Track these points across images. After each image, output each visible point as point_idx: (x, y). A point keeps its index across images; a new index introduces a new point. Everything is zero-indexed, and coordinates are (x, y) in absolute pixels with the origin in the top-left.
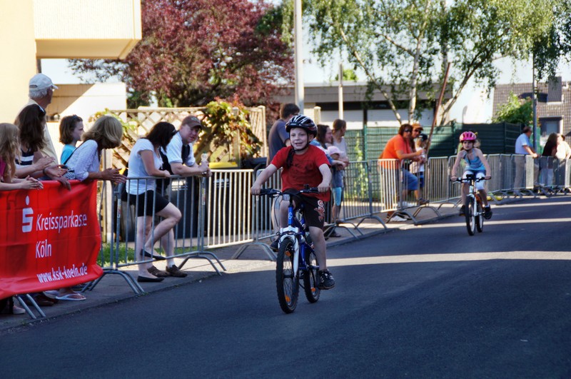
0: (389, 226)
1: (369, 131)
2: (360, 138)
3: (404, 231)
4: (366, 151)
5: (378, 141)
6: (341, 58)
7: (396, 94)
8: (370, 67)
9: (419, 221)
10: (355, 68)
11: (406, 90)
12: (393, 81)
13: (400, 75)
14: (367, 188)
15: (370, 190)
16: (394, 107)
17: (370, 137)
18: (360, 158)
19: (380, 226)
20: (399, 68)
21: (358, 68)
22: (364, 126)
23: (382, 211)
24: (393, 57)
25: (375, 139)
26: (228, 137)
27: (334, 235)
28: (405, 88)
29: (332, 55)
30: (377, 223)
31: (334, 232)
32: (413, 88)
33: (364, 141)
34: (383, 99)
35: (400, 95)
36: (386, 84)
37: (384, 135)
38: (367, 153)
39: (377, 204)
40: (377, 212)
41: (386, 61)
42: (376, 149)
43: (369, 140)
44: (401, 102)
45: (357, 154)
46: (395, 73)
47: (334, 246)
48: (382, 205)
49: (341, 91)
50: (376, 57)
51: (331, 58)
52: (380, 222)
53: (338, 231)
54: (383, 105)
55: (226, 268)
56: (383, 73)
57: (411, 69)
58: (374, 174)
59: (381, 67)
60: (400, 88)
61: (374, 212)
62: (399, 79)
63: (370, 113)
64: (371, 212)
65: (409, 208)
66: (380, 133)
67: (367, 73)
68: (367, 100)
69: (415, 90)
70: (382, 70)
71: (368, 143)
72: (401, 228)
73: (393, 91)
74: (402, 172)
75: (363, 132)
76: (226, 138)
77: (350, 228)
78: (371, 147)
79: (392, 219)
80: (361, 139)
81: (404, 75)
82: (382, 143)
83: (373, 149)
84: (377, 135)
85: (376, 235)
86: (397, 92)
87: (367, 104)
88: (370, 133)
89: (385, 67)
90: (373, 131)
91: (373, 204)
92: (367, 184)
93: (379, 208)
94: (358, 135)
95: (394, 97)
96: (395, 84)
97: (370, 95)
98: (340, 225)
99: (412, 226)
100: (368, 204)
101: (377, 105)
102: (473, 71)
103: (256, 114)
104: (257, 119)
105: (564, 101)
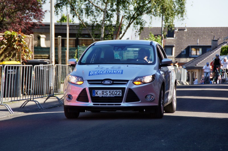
6: (67, 11)
10: (73, 17)
12: (93, 24)
24: (93, 12)
29: (62, 9)
49: (68, 28)
51: (62, 11)
59: (87, 17)
67: (80, 19)
69: (104, 28)
101: (83, 36)
102: (133, 21)
103: (29, 38)
104: (29, 41)
105: (175, 38)
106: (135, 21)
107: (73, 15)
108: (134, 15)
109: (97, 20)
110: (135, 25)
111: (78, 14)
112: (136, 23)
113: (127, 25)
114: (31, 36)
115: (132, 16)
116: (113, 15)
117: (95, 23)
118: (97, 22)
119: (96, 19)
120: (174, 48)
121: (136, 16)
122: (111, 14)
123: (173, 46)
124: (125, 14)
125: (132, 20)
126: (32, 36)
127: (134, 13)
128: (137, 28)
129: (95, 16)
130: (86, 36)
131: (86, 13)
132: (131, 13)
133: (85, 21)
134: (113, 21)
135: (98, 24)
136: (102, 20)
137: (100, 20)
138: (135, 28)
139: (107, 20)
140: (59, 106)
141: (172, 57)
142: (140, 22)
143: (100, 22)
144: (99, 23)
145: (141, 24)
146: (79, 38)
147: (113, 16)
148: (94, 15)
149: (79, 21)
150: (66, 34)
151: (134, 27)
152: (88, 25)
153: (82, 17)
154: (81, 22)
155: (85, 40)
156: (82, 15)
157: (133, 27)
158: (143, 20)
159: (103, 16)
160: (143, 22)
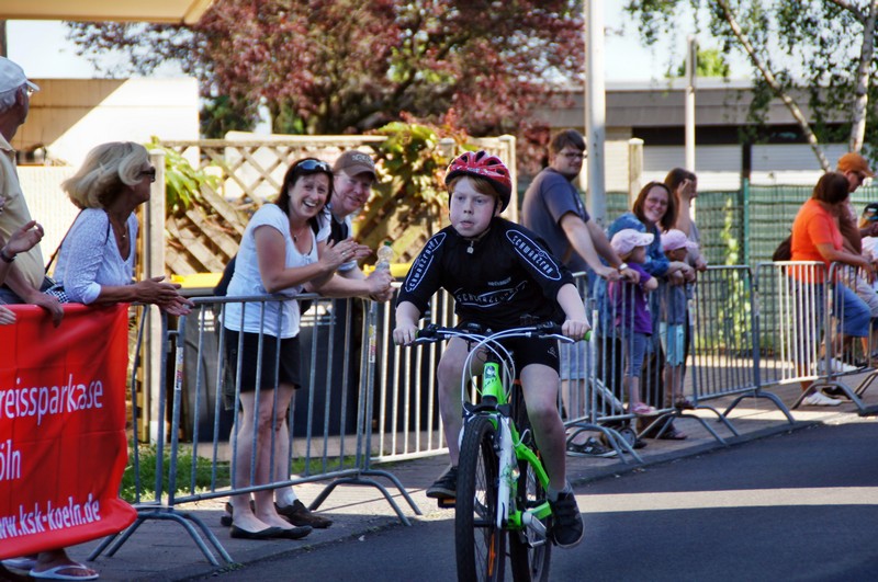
0: (798, 416)
1: (754, 194)
2: (733, 209)
3: (834, 427)
4: (746, 239)
5: (776, 216)
7: (821, 109)
8: (761, 47)
9: (870, 405)
10: (727, 49)
11: (846, 100)
12: (815, 80)
13: (831, 66)
14: (749, 326)
15: (755, 330)
16: (813, 138)
17: (757, 207)
18: (734, 256)
19: (778, 415)
20: (829, 50)
21: (734, 50)
22: (742, 183)
23: (783, 381)
24: (814, 24)
25: (768, 212)
26: (429, 206)
27: (669, 435)
28: (842, 96)
30: (772, 409)
31: (670, 428)
32: (860, 95)
33: (742, 216)
34: (789, 120)
35: (831, 112)
36: (796, 86)
37: (791, 203)
38: (749, 244)
39: (771, 364)
40: (771, 382)
41: (798, 32)
42: (770, 235)
43: (756, 213)
44: (835, 127)
45: (726, 246)
46: (820, 62)
47: (669, 461)
48: (783, 365)
49: (691, 100)
50: (774, 24)
52: (779, 407)
53: (679, 426)
54: (790, 134)
55: (420, 509)
56: (793, 62)
57: (856, 52)
58: (764, 294)
59: (787, 48)
60: (831, 95)
61: (763, 383)
62: (827, 75)
63: (758, 151)
64: (757, 382)
65: (847, 374)
66: (780, 199)
67: (755, 62)
68: (753, 122)
69: (865, 99)
70: (790, 53)
71: (752, 221)
72: (826, 422)
73: (815, 102)
74: (830, 292)
75: (740, 195)
76: (426, 208)
77: (708, 419)
78: (759, 230)
79: (808, 400)
80: (737, 212)
81: (840, 65)
82: (784, 221)
83: (762, 235)
84: (773, 204)
85: (767, 437)
86: (824, 104)
87: (753, 132)
88: (758, 198)
89: (796, 48)
90: (764, 194)
91: (762, 364)
92: (749, 317)
93: (776, 373)
94: (729, 203)
95: (818, 116)
96: (818, 86)
97: (760, 112)
98: (685, 412)
99: (854, 418)
100: (751, 363)
101: (774, 135)
114: (503, 146)
118: (835, 71)
119: (828, 57)
130: (786, 135)
136: (855, 60)
137: (847, 62)
143: (848, 69)
146: (755, 147)
150: (682, 131)
153: (764, 49)
154: (758, 72)
156: (765, 41)
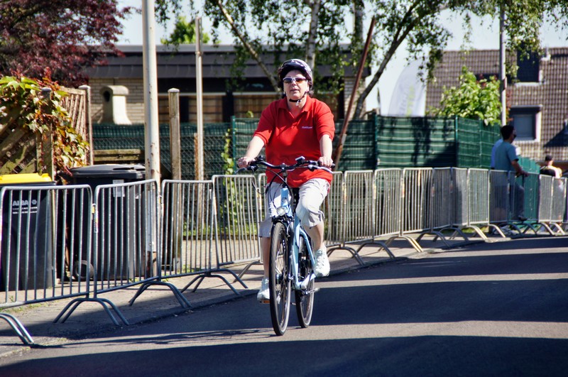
10: (216, 24)
12: (278, 47)
20: (287, 26)
33: (231, 144)
34: (259, 75)
49: (199, 60)
50: (249, 7)
67: (236, 33)
68: (234, 76)
94: (227, 134)
96: (280, 51)
102: (406, 33)
103: (77, 97)
104: (78, 106)
105: (543, 82)
106: (413, 33)
107: (213, 20)
108: (409, 14)
109: (290, 33)
110: (414, 46)
111: (229, 17)
112: (415, 40)
113: (388, 47)
114: (83, 92)
115: (402, 16)
116: (341, 16)
117: (286, 43)
118: (292, 41)
119: (287, 30)
120: (539, 116)
121: (415, 15)
122: (336, 14)
123: (537, 110)
124: (381, 12)
125: (404, 29)
126: (86, 89)
127: (408, 8)
128: (420, 55)
129: (283, 21)
130: (256, 85)
131: (254, 13)
132: (398, 7)
133: (252, 37)
134: (342, 35)
135: (292, 45)
136: (306, 33)
137: (300, 34)
138: (413, 54)
139: (322, 31)
140: (178, 314)
141: (535, 145)
142: (430, 35)
143: (301, 40)
144: (298, 43)
145: (433, 40)
146: (235, 94)
147: (343, 20)
148: (279, 20)
149: (235, 38)
150: (194, 81)
151: (412, 51)
152: (263, 49)
153: (243, 24)
154: (239, 40)
155: (253, 98)
156: (243, 19)
157: (408, 52)
158: (438, 28)
159: (309, 19)
160: (440, 34)
